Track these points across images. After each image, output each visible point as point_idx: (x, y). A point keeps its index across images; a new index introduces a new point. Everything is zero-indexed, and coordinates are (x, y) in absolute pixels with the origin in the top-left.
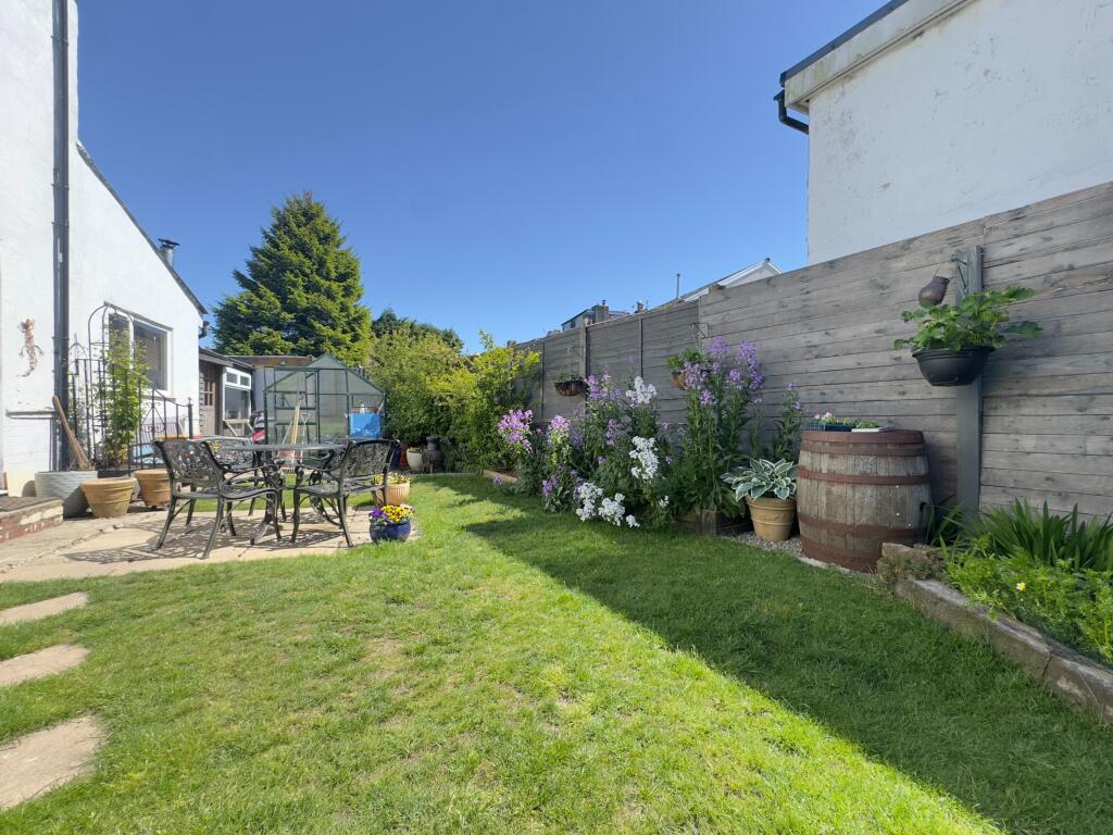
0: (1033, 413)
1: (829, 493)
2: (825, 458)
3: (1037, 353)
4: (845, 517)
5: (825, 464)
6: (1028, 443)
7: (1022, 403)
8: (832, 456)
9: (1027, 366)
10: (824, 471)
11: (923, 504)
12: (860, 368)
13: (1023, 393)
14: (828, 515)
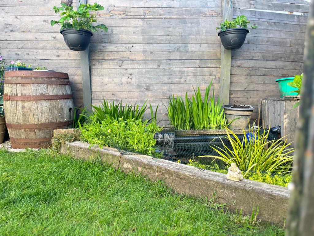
0: (107, 67)
1: (23, 107)
2: (19, 87)
3: (107, 41)
4: (33, 120)
5: (19, 90)
6: (106, 80)
7: (103, 63)
8: (23, 85)
9: (104, 47)
10: (19, 95)
11: (70, 109)
12: (37, 40)
13: (103, 58)
14: (24, 121)
